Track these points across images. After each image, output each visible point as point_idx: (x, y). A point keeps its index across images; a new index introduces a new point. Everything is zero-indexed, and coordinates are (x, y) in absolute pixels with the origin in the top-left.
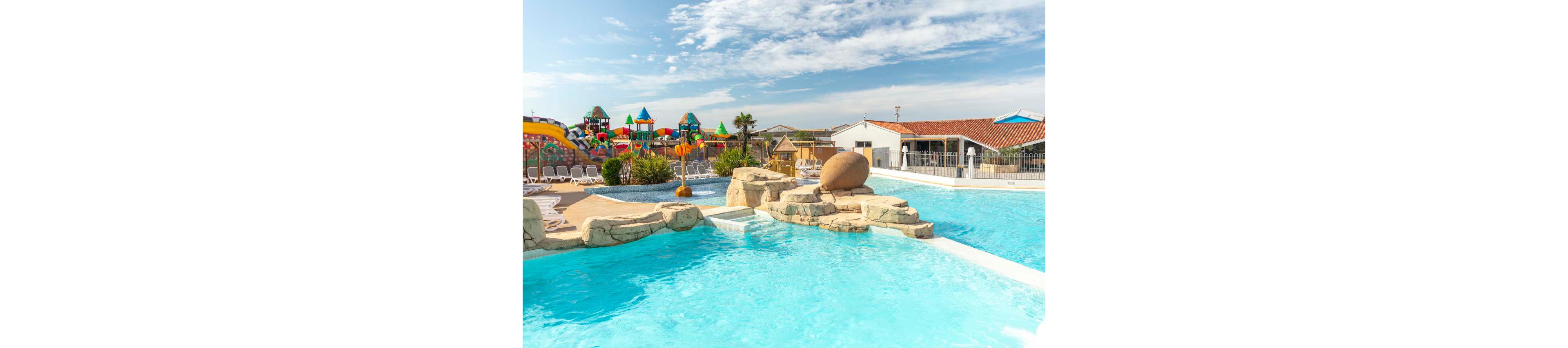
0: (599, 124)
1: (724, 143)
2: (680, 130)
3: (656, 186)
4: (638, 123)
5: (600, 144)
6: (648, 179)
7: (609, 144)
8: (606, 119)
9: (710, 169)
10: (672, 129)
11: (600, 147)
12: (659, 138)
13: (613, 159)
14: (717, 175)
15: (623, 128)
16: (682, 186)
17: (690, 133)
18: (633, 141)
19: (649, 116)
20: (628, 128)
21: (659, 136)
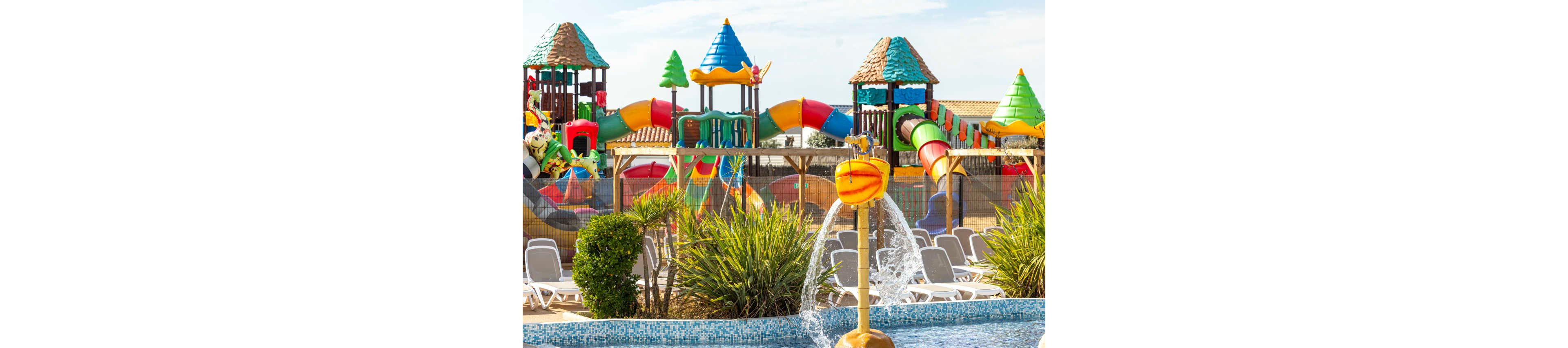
0: (571, 89)
1: (1031, 159)
2: (857, 107)
3: (762, 328)
4: (706, 82)
5: (573, 163)
6: (732, 296)
7: (602, 163)
8: (594, 69)
9: (972, 264)
10: (828, 102)
11: (572, 175)
12: (780, 139)
13: (614, 217)
14: (997, 289)
15: (654, 102)
16: (858, 330)
17: (895, 120)
18: (684, 151)
19: (743, 56)
20: (670, 100)
21: (777, 130)
